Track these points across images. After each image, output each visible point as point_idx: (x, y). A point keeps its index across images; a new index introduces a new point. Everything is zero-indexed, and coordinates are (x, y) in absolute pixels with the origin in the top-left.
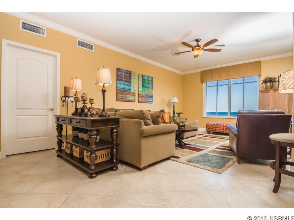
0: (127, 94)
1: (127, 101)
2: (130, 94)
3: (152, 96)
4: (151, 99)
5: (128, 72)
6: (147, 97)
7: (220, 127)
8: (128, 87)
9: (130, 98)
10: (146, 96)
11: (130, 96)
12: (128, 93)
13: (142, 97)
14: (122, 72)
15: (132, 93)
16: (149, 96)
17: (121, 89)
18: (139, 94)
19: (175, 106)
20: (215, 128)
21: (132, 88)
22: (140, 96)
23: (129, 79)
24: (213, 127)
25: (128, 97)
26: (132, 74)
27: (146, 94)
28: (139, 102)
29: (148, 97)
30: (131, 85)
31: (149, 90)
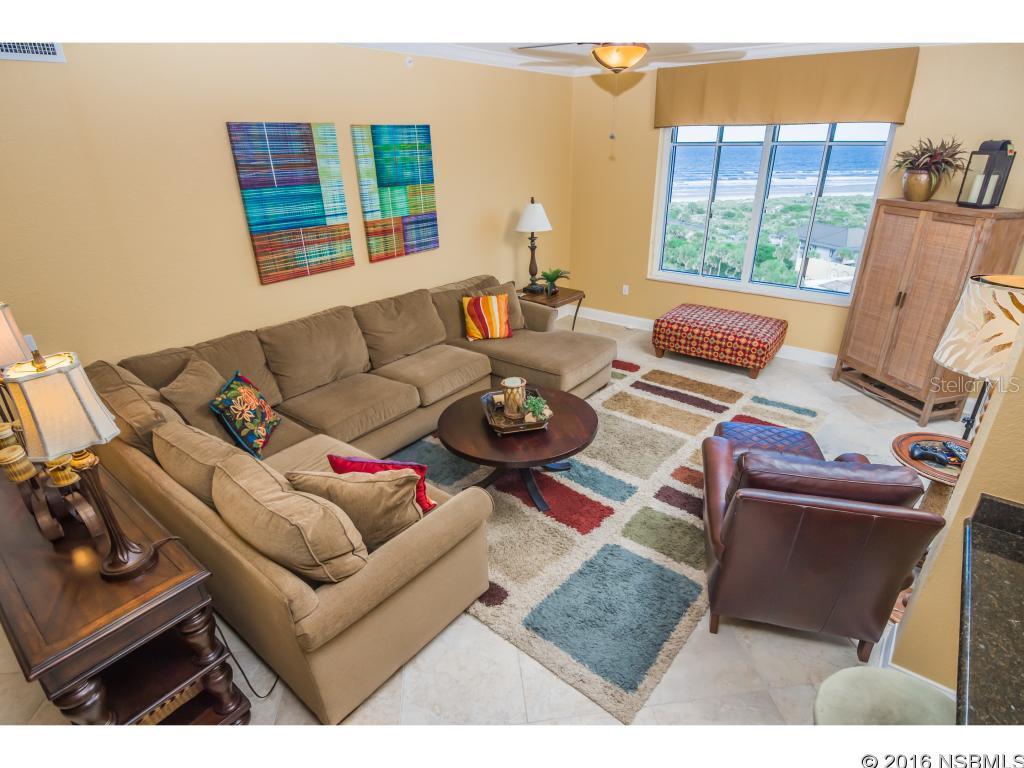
0: (307, 244)
1: (314, 272)
2: (324, 236)
3: (431, 220)
4: (429, 232)
5: (296, 133)
6: (408, 227)
7: (701, 338)
8: (305, 208)
9: (328, 257)
10: (405, 224)
11: (326, 248)
12: (311, 237)
13: (385, 232)
14: (262, 137)
15: (332, 229)
16: (417, 222)
17: (273, 226)
18: (366, 225)
19: (536, 243)
20: (683, 341)
21: (329, 206)
22: (376, 234)
23: (306, 165)
24: (675, 336)
25: (313, 254)
26: (317, 133)
27: (403, 218)
28: (371, 261)
29: (413, 226)
30: (319, 196)
31: (415, 194)
